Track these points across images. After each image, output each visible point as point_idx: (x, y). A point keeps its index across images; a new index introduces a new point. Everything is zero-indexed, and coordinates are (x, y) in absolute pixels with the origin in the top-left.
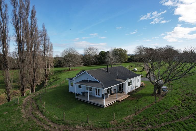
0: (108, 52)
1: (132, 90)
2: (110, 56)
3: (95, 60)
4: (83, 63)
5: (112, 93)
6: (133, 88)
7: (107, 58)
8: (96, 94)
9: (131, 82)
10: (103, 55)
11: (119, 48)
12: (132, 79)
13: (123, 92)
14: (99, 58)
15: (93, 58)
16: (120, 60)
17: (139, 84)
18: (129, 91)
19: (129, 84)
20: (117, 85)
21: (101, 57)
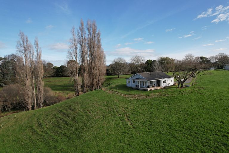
0: (155, 61)
1: (166, 86)
2: (156, 65)
3: (142, 69)
4: (130, 72)
5: (153, 86)
6: (167, 85)
7: (154, 66)
8: (144, 86)
9: (165, 81)
10: (150, 64)
11: (166, 57)
12: (166, 79)
13: (160, 86)
14: (146, 67)
15: (140, 67)
16: (165, 68)
17: (172, 83)
18: (164, 86)
19: (164, 82)
20: (155, 80)
21: (147, 65)
